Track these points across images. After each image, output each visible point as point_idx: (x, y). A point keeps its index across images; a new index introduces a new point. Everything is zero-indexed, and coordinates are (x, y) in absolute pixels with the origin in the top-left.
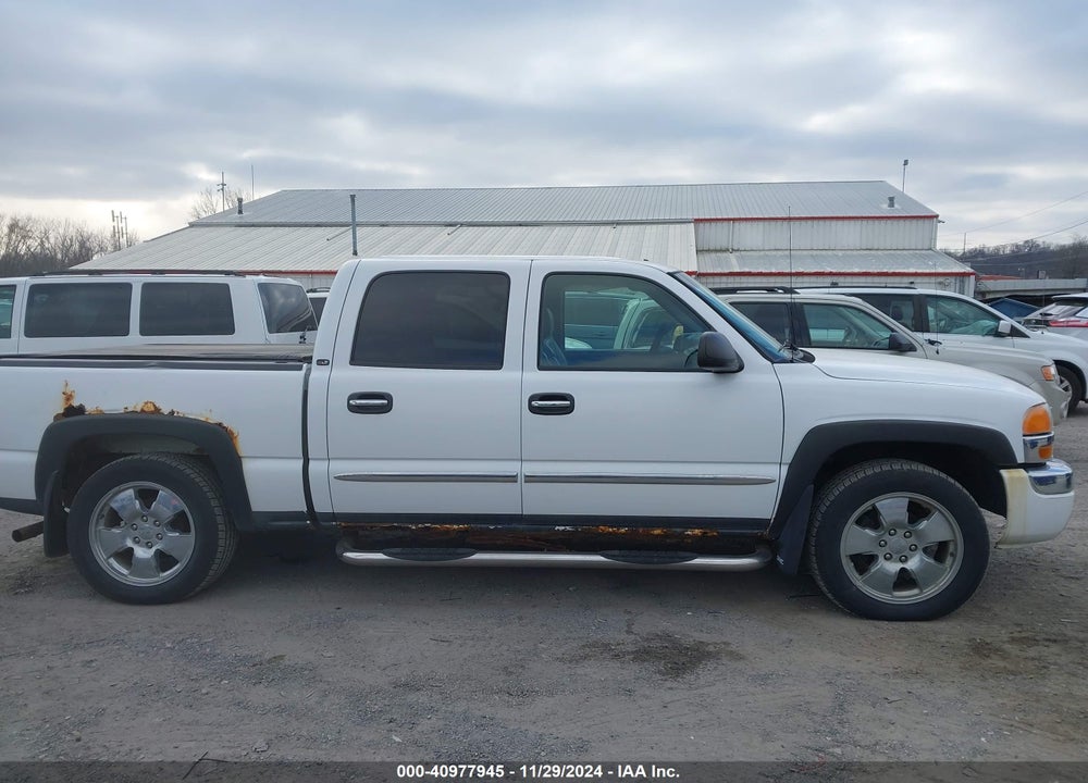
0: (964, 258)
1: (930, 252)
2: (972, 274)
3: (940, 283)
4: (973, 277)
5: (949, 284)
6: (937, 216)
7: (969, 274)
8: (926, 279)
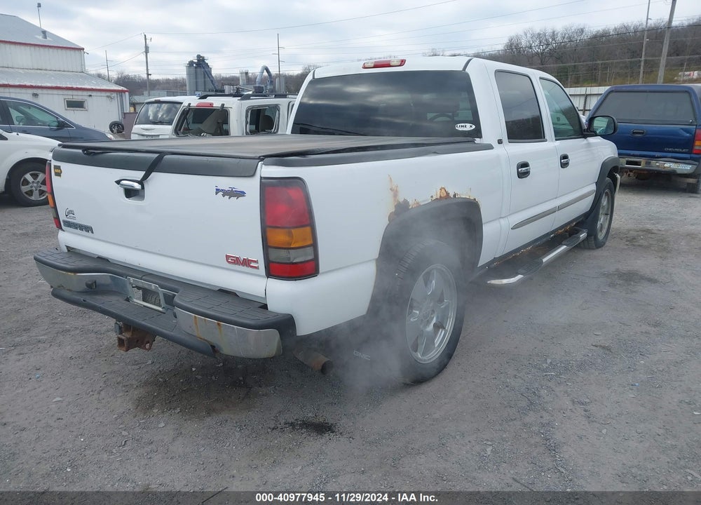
0: (118, 82)
1: (82, 74)
2: (127, 91)
3: (108, 97)
4: (127, 93)
5: (114, 97)
6: (83, 49)
7: (124, 92)
8: (99, 94)
